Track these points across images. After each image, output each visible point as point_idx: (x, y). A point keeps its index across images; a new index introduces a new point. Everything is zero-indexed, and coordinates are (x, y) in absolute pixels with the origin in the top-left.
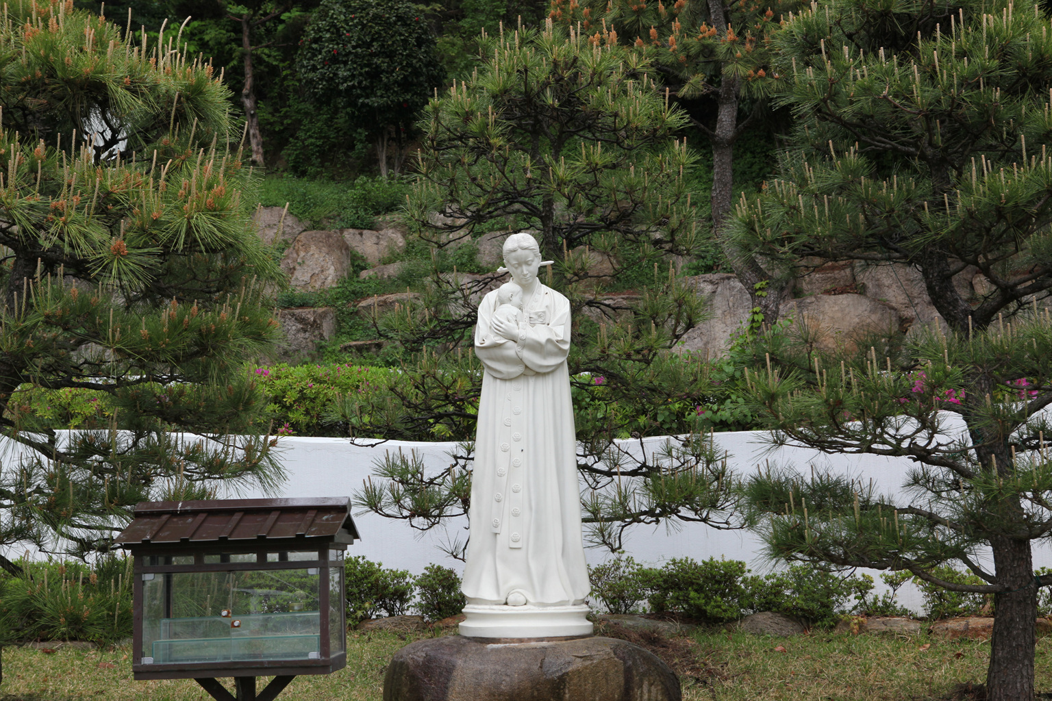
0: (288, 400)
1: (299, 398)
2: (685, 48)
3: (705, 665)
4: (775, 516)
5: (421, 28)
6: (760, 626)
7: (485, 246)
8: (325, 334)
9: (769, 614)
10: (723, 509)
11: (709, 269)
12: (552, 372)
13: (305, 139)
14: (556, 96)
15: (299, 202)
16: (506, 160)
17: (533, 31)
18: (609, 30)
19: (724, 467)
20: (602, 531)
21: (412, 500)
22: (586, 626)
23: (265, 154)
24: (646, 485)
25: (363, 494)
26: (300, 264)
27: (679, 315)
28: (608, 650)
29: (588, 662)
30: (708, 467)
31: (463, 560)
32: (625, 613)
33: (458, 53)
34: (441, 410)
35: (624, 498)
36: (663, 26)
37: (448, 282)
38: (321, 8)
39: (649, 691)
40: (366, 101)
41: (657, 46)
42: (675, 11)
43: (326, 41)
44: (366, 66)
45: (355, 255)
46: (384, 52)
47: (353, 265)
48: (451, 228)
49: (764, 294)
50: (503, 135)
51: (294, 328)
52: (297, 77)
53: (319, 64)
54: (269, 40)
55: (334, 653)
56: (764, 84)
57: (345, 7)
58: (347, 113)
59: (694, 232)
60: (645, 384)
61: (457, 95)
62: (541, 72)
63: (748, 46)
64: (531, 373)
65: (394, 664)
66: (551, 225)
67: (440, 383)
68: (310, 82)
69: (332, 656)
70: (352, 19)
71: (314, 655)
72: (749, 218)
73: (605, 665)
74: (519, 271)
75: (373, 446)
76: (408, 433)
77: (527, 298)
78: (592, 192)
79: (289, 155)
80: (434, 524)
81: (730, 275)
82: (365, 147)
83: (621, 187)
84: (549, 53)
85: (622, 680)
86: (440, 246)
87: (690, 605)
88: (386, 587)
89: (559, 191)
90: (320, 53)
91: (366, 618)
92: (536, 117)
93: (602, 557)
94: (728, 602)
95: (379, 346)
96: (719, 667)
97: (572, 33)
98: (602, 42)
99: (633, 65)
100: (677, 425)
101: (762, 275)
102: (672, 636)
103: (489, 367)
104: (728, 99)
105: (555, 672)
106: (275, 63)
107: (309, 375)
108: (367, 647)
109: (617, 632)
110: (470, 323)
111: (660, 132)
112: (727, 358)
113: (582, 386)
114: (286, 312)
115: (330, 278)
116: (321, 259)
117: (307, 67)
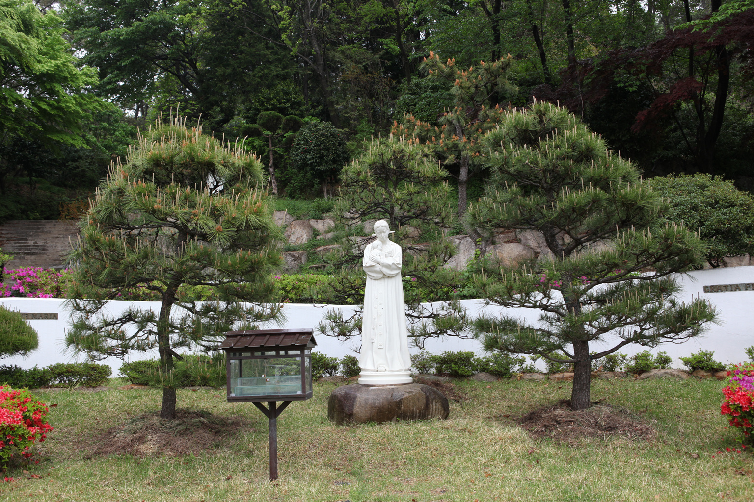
0: (288, 289)
1: (292, 288)
2: (446, 145)
3: (458, 394)
4: (486, 334)
6: (480, 378)
7: (367, 226)
8: (303, 262)
9: (484, 373)
10: (465, 331)
11: (458, 233)
12: (395, 276)
13: (294, 184)
14: (395, 164)
16: (375, 191)
17: (385, 139)
18: (416, 138)
19: (465, 314)
20: (416, 341)
21: (339, 329)
22: (410, 380)
23: (278, 190)
24: (434, 322)
25: (319, 327)
26: (292, 234)
27: (446, 252)
28: (419, 389)
29: (411, 394)
30: (458, 314)
32: (426, 373)
33: (355, 148)
34: (350, 292)
35: (425, 327)
36: (437, 136)
37: (352, 240)
38: (300, 131)
39: (436, 405)
40: (318, 168)
41: (435, 144)
42: (442, 130)
43: (302, 144)
44: (318, 154)
45: (314, 230)
46: (326, 148)
47: (314, 234)
48: (353, 219)
49: (480, 243)
50: (373, 180)
51: (290, 260)
52: (291, 159)
53: (300, 153)
54: (279, 145)
55: (307, 391)
56: (478, 159)
57: (310, 131)
58: (311, 173)
59: (452, 219)
60: (433, 280)
61: (355, 165)
62: (388, 155)
63: (472, 144)
64: (386, 277)
65: (332, 396)
66: (393, 217)
67: (349, 281)
68: (296, 161)
69: (307, 393)
70: (313, 136)
71: (299, 393)
72: (474, 213)
73: (418, 395)
74: (380, 235)
75: (322, 307)
77: (384, 246)
78: (410, 203)
79: (288, 190)
80: (347, 339)
81: (466, 236)
82: (318, 186)
83: (422, 201)
84: (392, 148)
85: (425, 401)
86: (349, 226)
87: (452, 370)
88: (328, 364)
89: (397, 203)
90: (300, 149)
91: (321, 377)
92: (386, 173)
93: (416, 351)
94: (467, 369)
95: (324, 267)
96: (464, 395)
97: (401, 139)
98: (413, 143)
99: (425, 152)
100: (446, 297)
101: (479, 235)
102: (445, 383)
103: (369, 275)
104: (464, 165)
105: (397, 398)
106: (282, 154)
107: (297, 279)
108: (321, 389)
109: (422, 382)
110: (361, 256)
111: (437, 179)
112: (466, 270)
113: (407, 282)
114: (287, 253)
115: (305, 239)
116: (301, 232)
117: (295, 154)
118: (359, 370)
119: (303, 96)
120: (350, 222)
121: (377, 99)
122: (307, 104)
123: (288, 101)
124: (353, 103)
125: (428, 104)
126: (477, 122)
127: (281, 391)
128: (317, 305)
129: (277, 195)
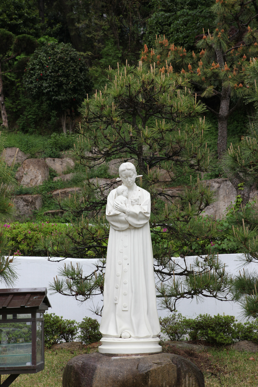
0: (19, 239)
1: (24, 238)
2: (205, 74)
3: (216, 366)
4: (248, 295)
5: (82, 63)
6: (242, 347)
7: (111, 165)
8: (37, 207)
9: (246, 341)
10: (223, 291)
11: (217, 176)
12: (142, 227)
13: (28, 116)
14: (144, 97)
15: (25, 145)
16: (120, 128)
17: (133, 67)
18: (169, 65)
19: (224, 271)
20: (166, 302)
21: (77, 287)
22: (159, 348)
23: (9, 123)
24: (187, 280)
25: (54, 285)
26: (25, 174)
27: (202, 200)
28: (169, 360)
29: (160, 366)
30: (216, 271)
31: (101, 316)
32: (178, 340)
33: (99, 75)
34: (91, 244)
35: (176, 286)
36: (194, 63)
37: (94, 185)
38: (35, 54)
39: (189, 380)
40: (56, 98)
41: (192, 73)
42: (200, 56)
43: (37, 70)
45: (51, 170)
46: (64, 75)
47: (50, 174)
48: (94, 159)
49: (242, 189)
50: (119, 116)
51: (22, 204)
52: (24, 86)
53: (34, 80)
54: (10, 69)
55: (38, 362)
56: (242, 91)
57: (46, 53)
58: (47, 103)
59: (209, 161)
60: (186, 232)
61: (98, 97)
62: (137, 86)
63: (234, 72)
64: (132, 227)
65: (68, 366)
66: (142, 157)
67: (90, 231)
68: (30, 89)
69: (37, 364)
70: (49, 59)
71: (29, 364)
72: (234, 155)
73: (168, 367)
74: (126, 180)
75: (58, 261)
76: (75, 255)
77: (130, 192)
78: (161, 142)
79: (20, 123)
80: (87, 298)
81: (227, 179)
82: (56, 119)
83: (174, 139)
84: (141, 78)
85: (176, 374)
86: (90, 168)
87: (208, 337)
88: (64, 328)
89: (145, 142)
90: (34, 75)
91: (55, 343)
92: (134, 107)
93: (166, 314)
94: (227, 336)
95: (62, 213)
96: (223, 368)
97: (152, 68)
98: (166, 71)
99: (180, 83)
100: (201, 251)
101: (241, 180)
102: (200, 352)
103: (113, 225)
104: (225, 97)
105: (143, 371)
106: (13, 80)
107: (29, 227)
108: (55, 358)
109: (174, 351)
110: (104, 203)
111: (193, 114)
112: (225, 219)
113: (157, 233)
114: (19, 197)
115: (39, 181)
116: (35, 172)
117: (28, 81)
118: (100, 336)
119: (37, 11)
120: (93, 163)
121: (126, 16)
122: (43, 20)
123: (21, 16)
124: (96, 21)
125: (185, 23)
126: (241, 47)
127: (7, 362)
128: (53, 259)
129: (7, 128)
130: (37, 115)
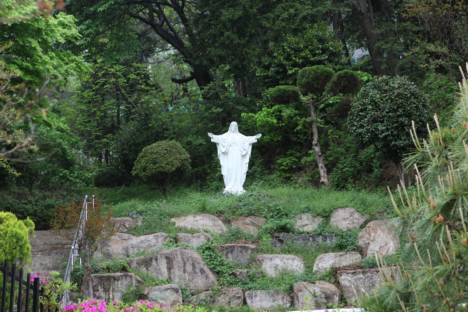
5: (424, 99)
13: (343, 168)
15: (360, 204)
26: (372, 241)
43: (369, 110)
44: (396, 122)
53: (365, 123)
68: (360, 134)
70: (385, 97)
90: (366, 117)
114: (373, 270)
115: (391, 248)
116: (385, 237)
117: (357, 126)
129: (327, 185)
130: (353, 167)
